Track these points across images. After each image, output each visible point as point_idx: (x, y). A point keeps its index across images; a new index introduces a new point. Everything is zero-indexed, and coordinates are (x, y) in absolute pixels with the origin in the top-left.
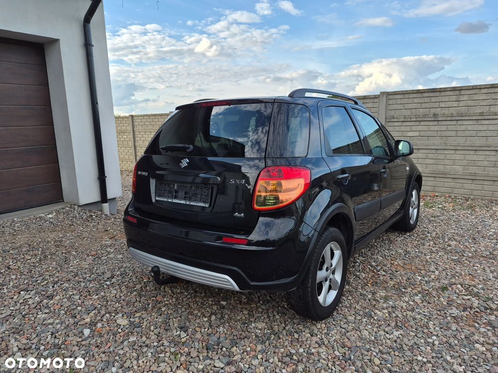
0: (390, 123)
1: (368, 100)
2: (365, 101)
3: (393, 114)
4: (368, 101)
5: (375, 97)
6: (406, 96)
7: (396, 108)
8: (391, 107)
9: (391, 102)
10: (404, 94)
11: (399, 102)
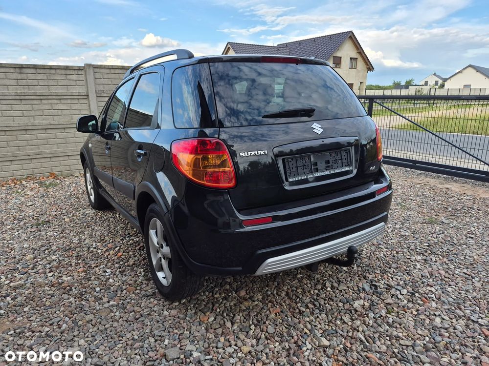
0: (101, 98)
1: (72, 70)
2: (68, 72)
3: (102, 89)
4: (71, 72)
5: (79, 69)
6: (112, 71)
7: (104, 83)
8: (99, 81)
9: (98, 76)
10: (110, 69)
11: (106, 76)
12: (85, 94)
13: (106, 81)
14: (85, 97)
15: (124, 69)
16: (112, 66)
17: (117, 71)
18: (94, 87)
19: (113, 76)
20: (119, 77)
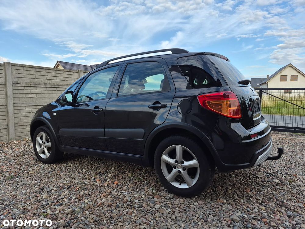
0: (15, 87)
3: (17, 81)
7: (18, 76)
8: (15, 75)
9: (14, 71)
10: (24, 67)
11: (20, 72)
12: (4, 84)
13: (20, 76)
14: (3, 86)
15: (34, 68)
16: (26, 65)
17: (29, 69)
18: (11, 79)
19: (25, 72)
20: (30, 73)
